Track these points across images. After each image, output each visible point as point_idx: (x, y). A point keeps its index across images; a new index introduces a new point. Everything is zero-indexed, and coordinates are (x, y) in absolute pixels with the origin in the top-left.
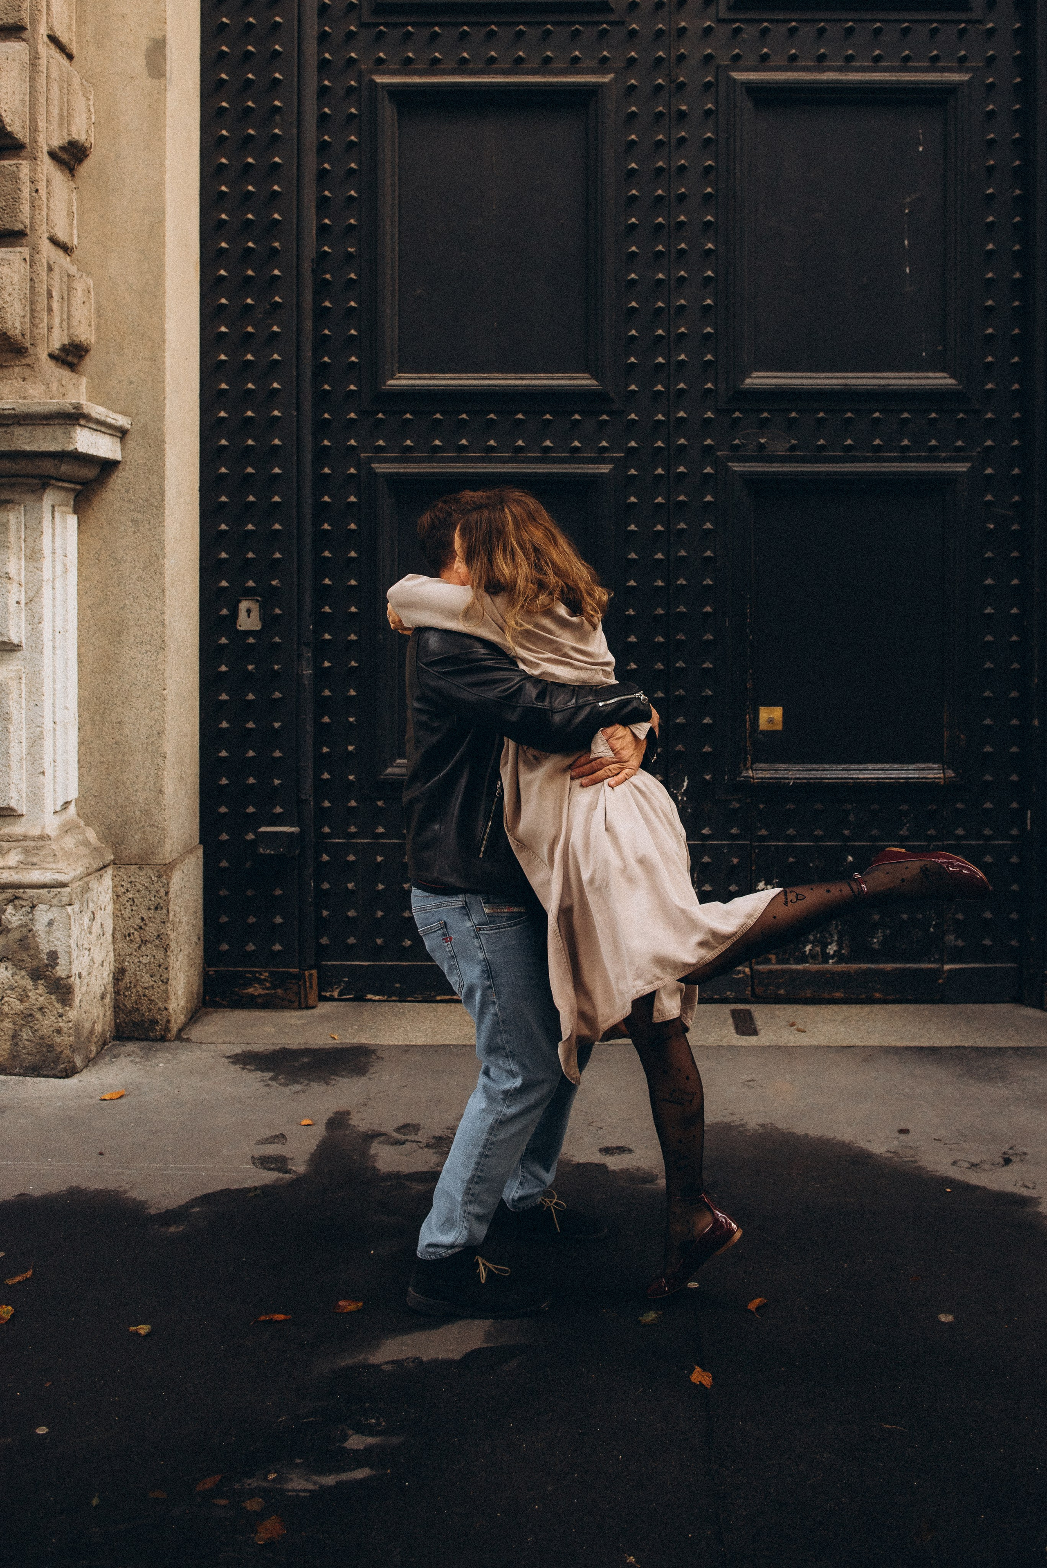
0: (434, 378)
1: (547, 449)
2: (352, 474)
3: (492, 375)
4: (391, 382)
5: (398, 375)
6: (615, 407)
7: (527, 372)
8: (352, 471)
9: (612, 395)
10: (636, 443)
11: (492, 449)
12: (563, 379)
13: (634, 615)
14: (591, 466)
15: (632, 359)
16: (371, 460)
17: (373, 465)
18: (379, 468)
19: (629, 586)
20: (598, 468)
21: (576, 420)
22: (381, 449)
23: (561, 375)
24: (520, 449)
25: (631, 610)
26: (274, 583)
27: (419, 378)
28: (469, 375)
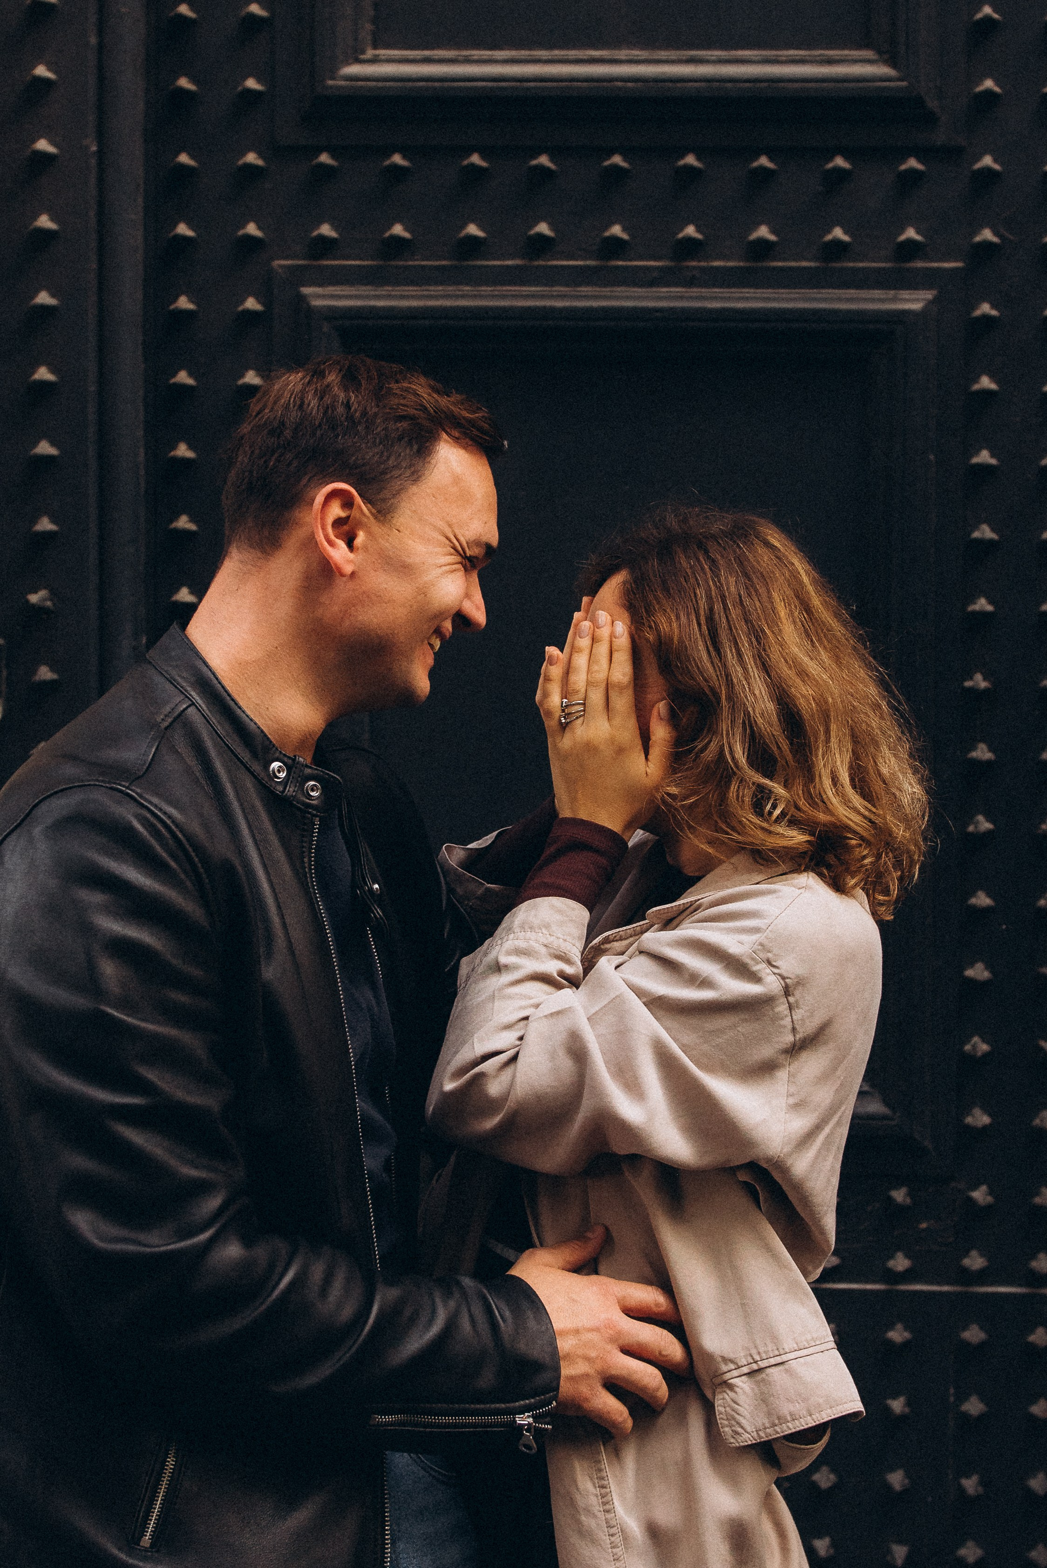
0: (468, 61)
1: (763, 248)
2: (250, 314)
3: (623, 54)
4: (354, 69)
5: (370, 53)
6: (940, 137)
7: (709, 47)
8: (251, 304)
9: (932, 104)
10: (996, 233)
11: (615, 247)
12: (802, 61)
13: (986, 690)
14: (877, 293)
15: (987, 10)
16: (299, 276)
17: (306, 290)
18: (319, 296)
19: (974, 613)
20: (895, 300)
21: (838, 170)
22: (325, 246)
23: (796, 52)
24: (690, 247)
25: (978, 677)
26: (34, 598)
27: (427, 61)
28: (556, 52)
